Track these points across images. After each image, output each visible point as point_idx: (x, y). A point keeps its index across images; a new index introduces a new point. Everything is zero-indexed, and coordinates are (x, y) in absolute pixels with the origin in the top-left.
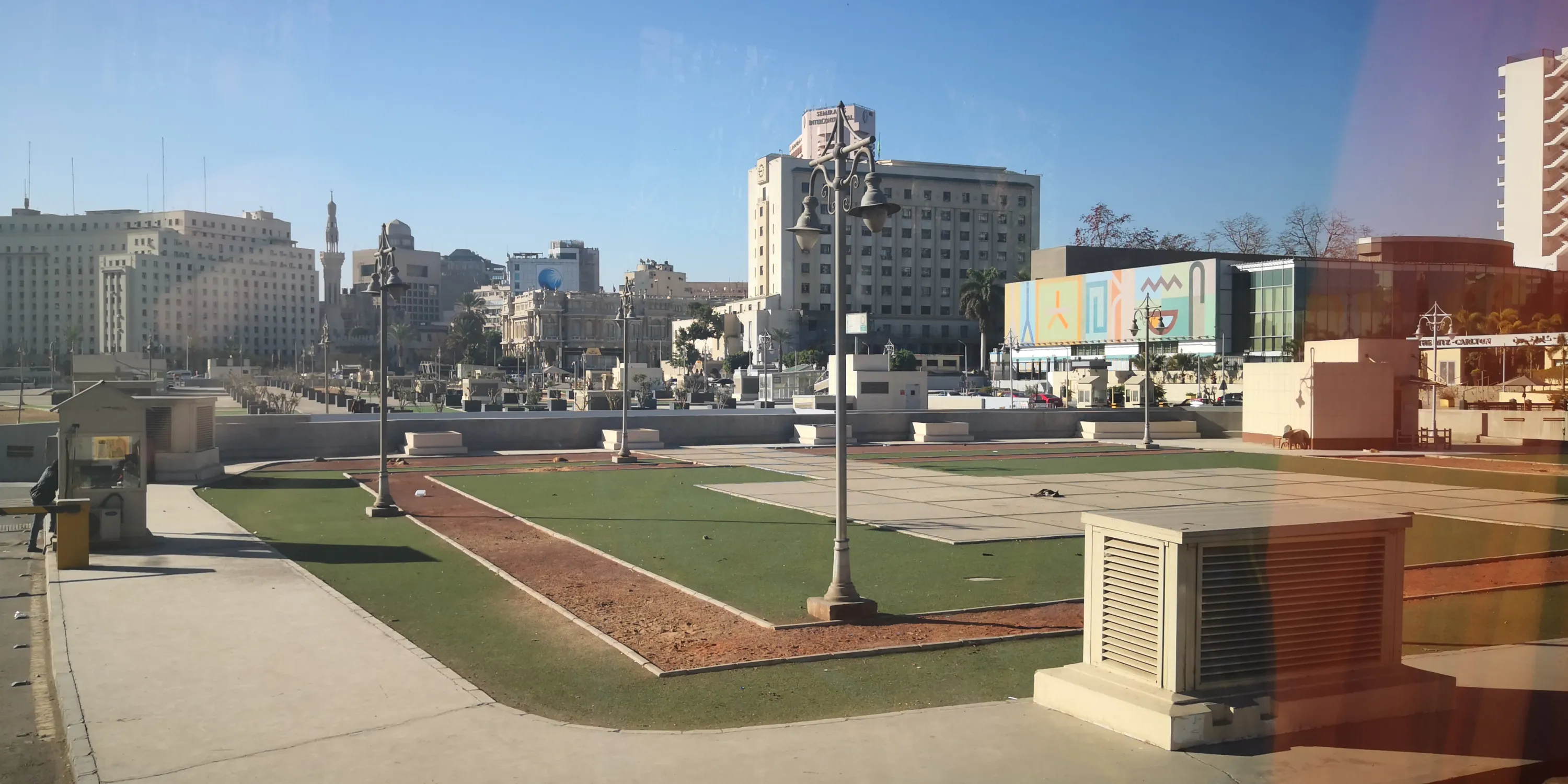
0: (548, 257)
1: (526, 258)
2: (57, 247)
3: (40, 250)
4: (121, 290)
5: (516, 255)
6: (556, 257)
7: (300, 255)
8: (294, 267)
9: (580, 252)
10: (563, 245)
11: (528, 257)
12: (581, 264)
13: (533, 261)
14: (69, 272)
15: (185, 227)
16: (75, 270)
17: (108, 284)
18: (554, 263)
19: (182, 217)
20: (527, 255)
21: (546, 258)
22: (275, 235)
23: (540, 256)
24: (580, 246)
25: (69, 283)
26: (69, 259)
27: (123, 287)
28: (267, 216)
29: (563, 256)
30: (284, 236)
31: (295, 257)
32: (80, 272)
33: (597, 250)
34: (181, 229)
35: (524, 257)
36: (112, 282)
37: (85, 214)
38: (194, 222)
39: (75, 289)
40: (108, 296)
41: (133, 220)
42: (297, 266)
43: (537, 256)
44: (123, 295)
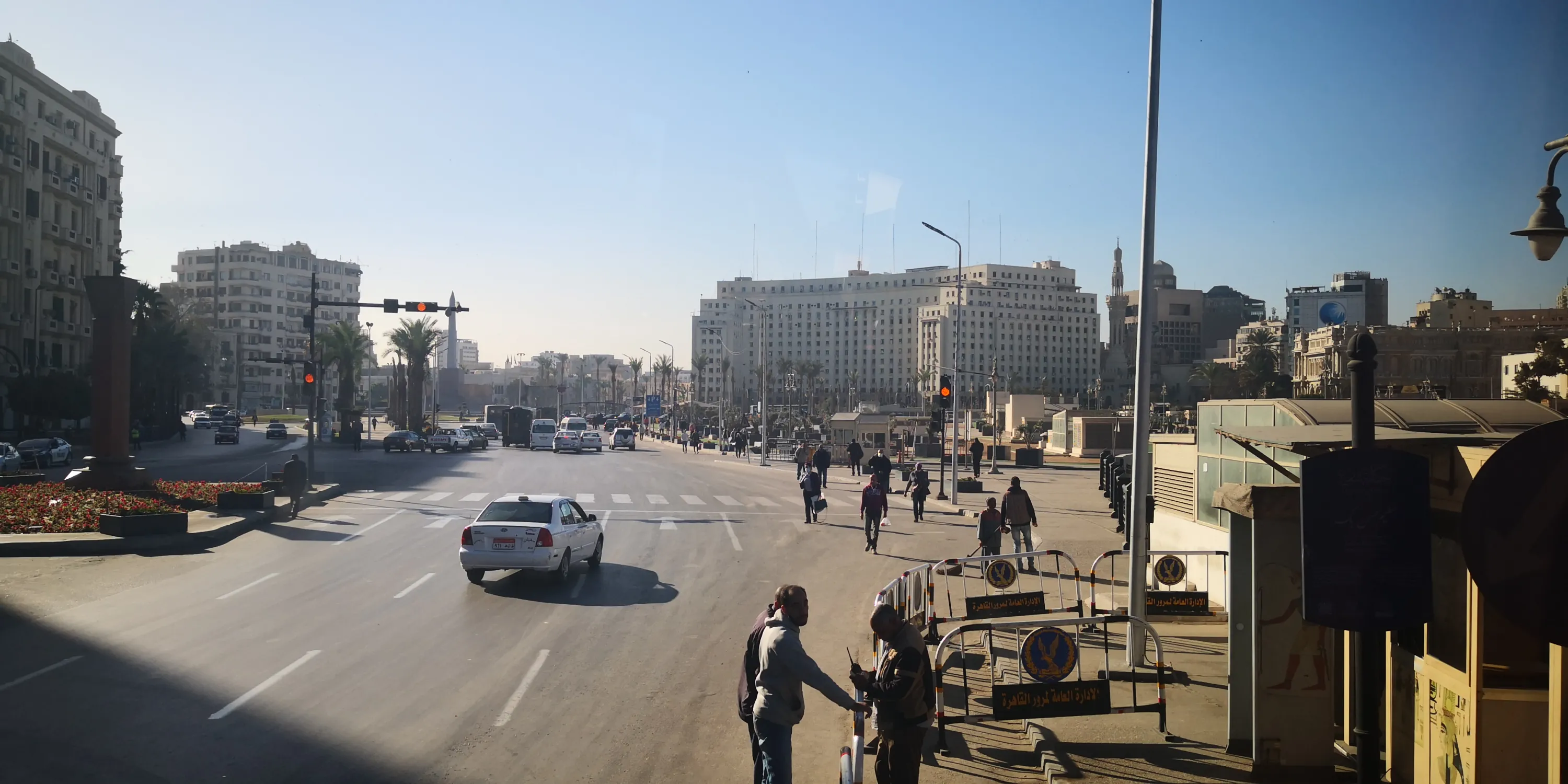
0: (1330, 291)
1: (1306, 292)
2: (883, 301)
3: (870, 305)
4: (936, 337)
5: (1294, 289)
6: (1339, 290)
7: (1084, 299)
8: (1078, 311)
9: (1366, 284)
10: (1347, 277)
11: (1308, 291)
12: (1367, 296)
13: (1315, 295)
14: (892, 322)
15: (988, 279)
16: (896, 321)
17: (926, 331)
18: (1337, 297)
19: (985, 271)
20: (1307, 289)
21: (1328, 292)
22: (1062, 282)
23: (1321, 290)
24: (1365, 277)
25: (892, 332)
26: (892, 311)
27: (938, 334)
28: (1055, 265)
29: (1345, 289)
30: (1069, 282)
31: (1079, 301)
32: (901, 322)
33: (1386, 280)
34: (984, 281)
35: (1304, 292)
36: (929, 330)
37: (905, 272)
38: (995, 274)
39: (896, 336)
40: (926, 342)
41: (943, 275)
42: (1081, 310)
43: (1318, 290)
44: (938, 341)
